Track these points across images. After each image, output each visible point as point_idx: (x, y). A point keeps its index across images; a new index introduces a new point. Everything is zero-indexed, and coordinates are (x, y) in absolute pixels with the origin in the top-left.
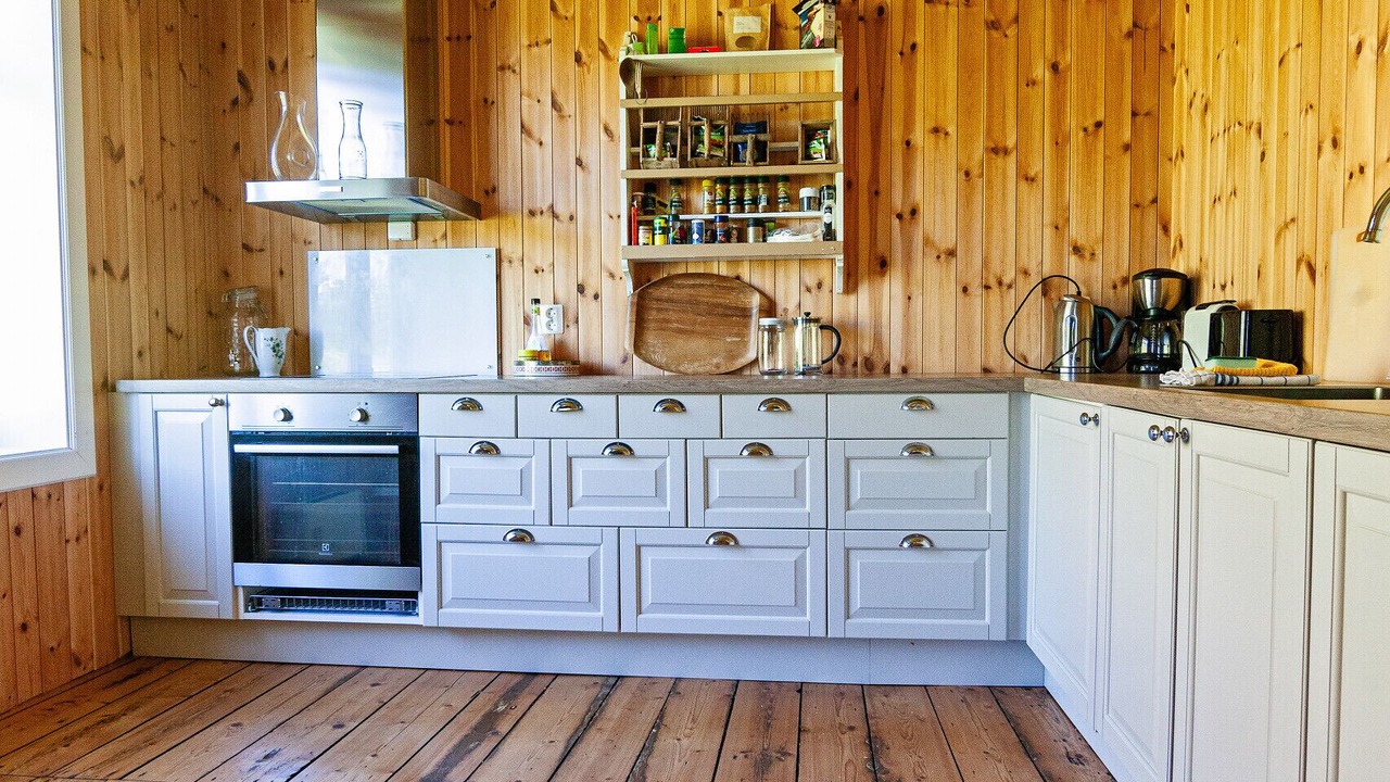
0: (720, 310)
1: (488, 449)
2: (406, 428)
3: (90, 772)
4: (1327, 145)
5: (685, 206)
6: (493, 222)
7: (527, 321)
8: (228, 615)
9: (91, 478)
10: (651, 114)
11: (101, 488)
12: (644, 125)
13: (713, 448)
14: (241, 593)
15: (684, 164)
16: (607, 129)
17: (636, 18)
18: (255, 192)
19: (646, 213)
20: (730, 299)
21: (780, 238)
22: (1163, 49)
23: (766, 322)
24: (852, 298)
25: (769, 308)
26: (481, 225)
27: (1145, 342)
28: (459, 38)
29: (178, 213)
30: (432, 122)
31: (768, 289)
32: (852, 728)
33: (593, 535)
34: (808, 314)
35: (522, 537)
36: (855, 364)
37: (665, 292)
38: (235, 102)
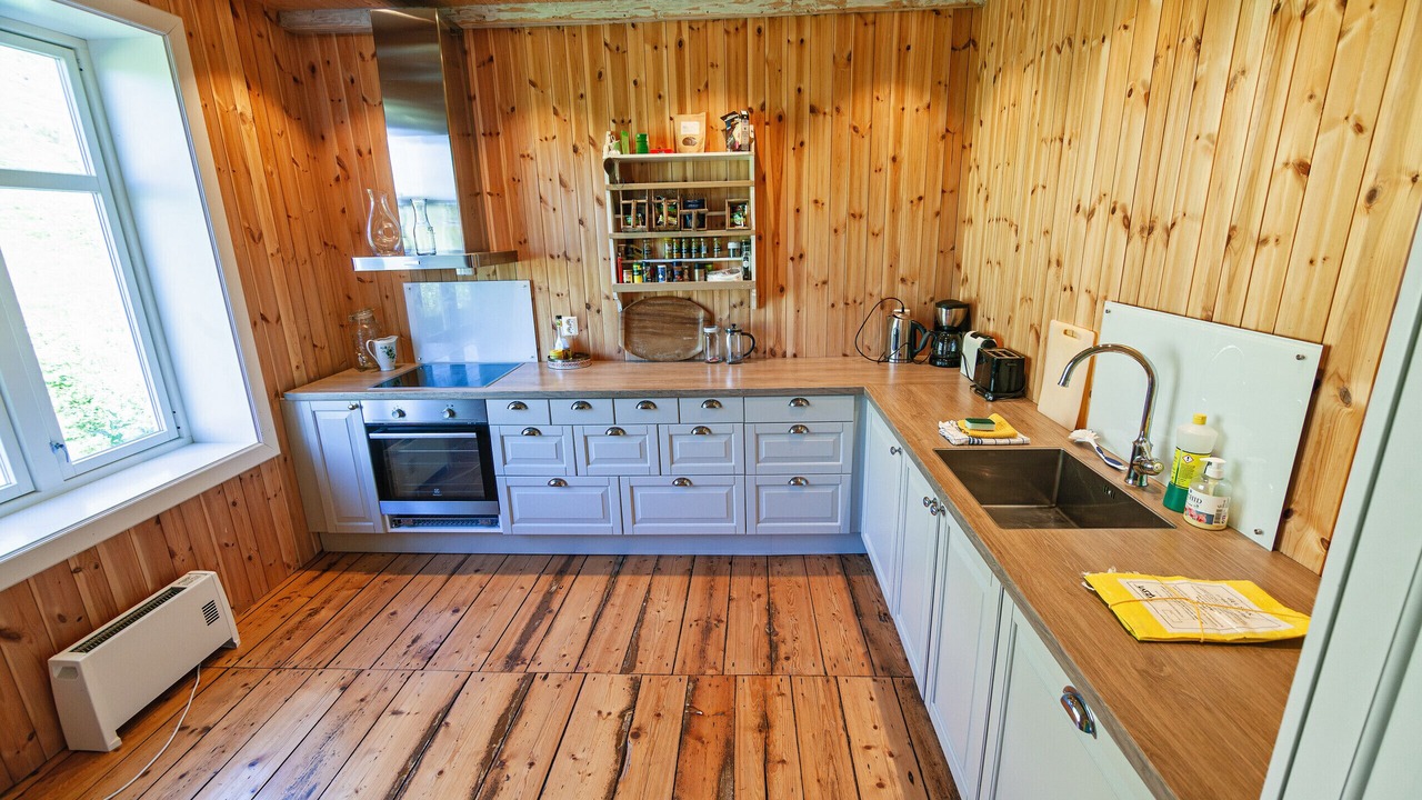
0: (679, 320)
1: (533, 432)
2: (481, 421)
3: (306, 662)
4: (1054, 264)
5: (652, 253)
6: (526, 263)
7: (554, 327)
8: (381, 531)
9: (277, 457)
10: (628, 195)
11: (285, 460)
12: (622, 202)
13: (675, 429)
14: (387, 517)
15: (651, 230)
16: (598, 200)
17: (614, 121)
18: (361, 264)
19: (628, 258)
20: (685, 313)
21: (714, 278)
22: (964, 147)
23: (708, 330)
24: (763, 310)
25: (710, 322)
26: (519, 264)
27: (941, 344)
28: (491, 134)
29: (308, 265)
30: (478, 194)
31: (709, 305)
32: (759, 596)
33: (604, 481)
34: (734, 325)
35: (559, 483)
36: (765, 352)
37: (642, 309)
38: (337, 179)
